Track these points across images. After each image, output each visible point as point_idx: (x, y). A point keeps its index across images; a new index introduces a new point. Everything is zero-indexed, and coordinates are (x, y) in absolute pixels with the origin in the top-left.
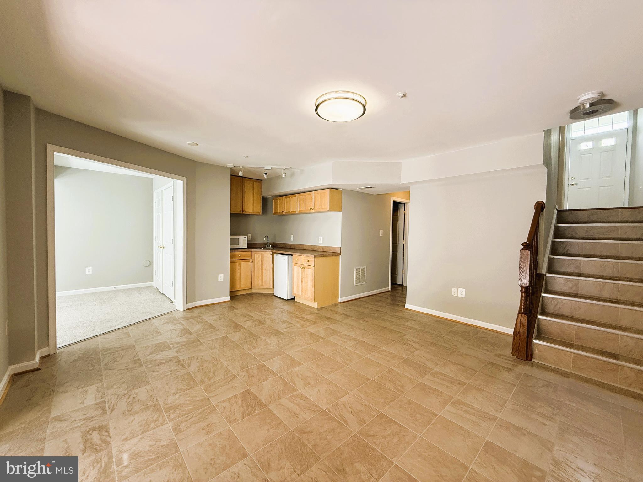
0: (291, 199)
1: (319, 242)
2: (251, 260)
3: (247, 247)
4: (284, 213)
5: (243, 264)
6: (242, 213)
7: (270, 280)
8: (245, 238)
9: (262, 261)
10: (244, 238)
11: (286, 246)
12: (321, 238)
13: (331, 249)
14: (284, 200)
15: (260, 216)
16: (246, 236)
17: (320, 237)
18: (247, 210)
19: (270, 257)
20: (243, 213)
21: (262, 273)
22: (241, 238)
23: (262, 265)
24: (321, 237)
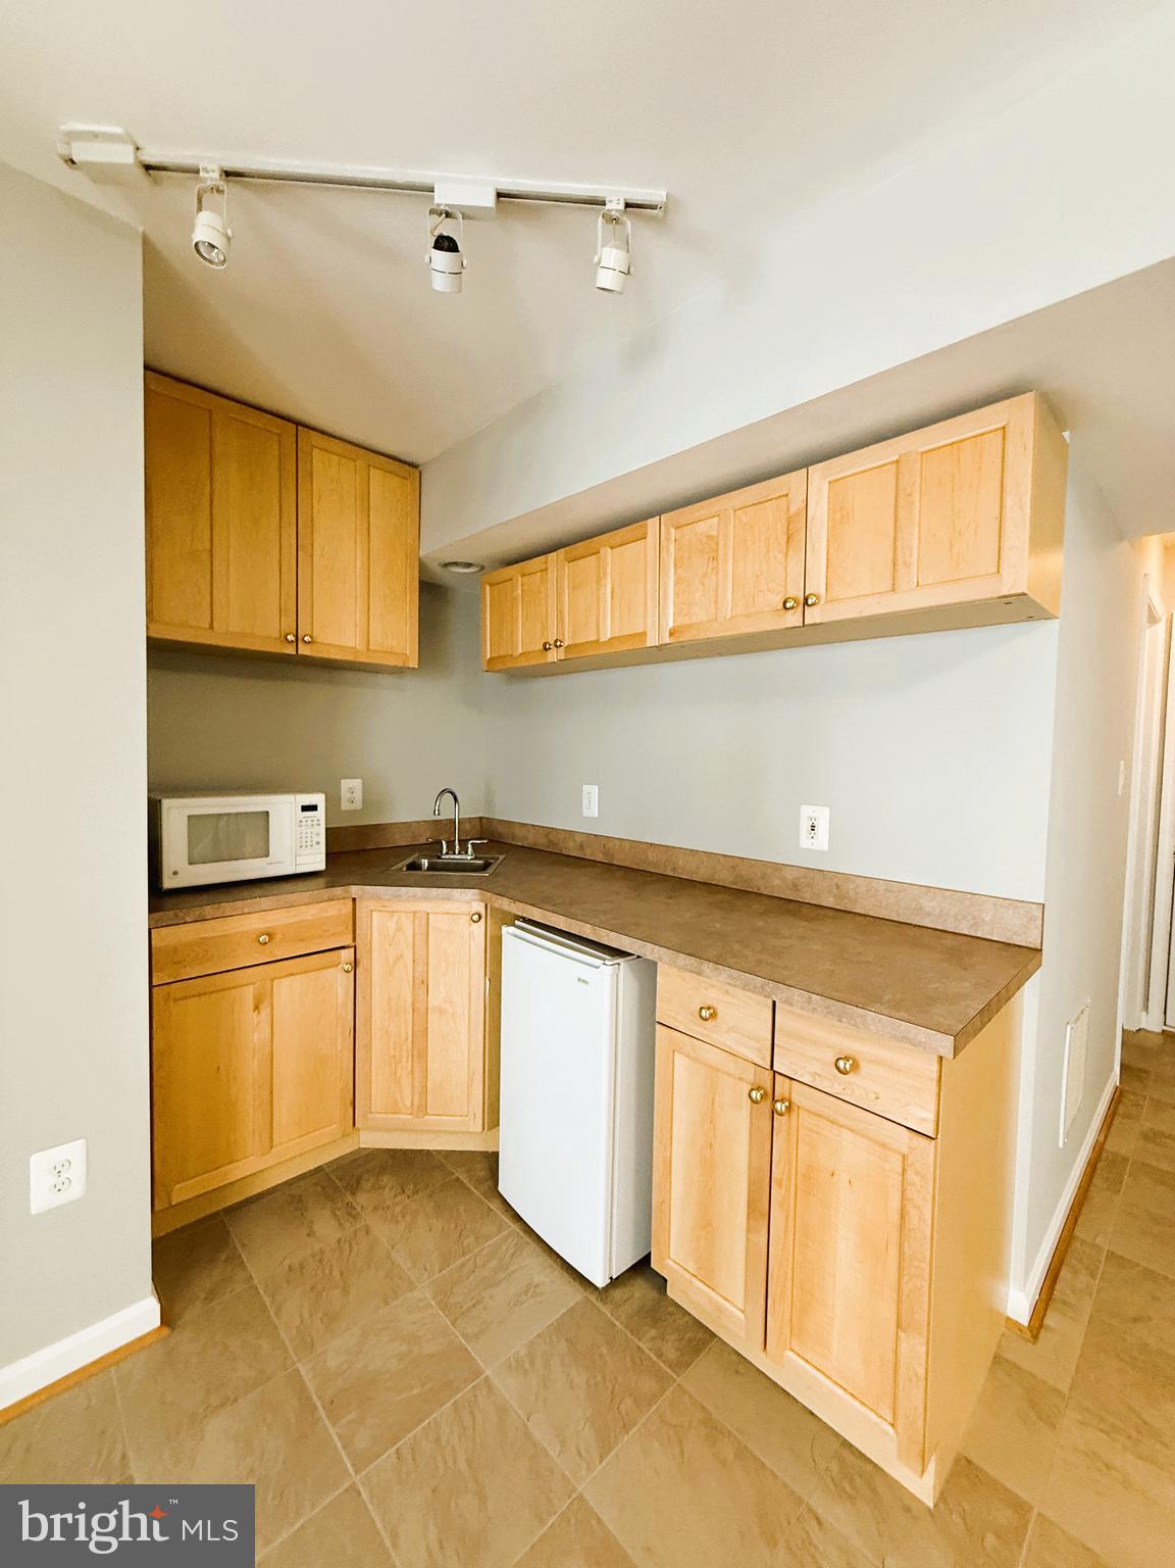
0: (613, 558)
1: (805, 842)
2: (347, 955)
3: (322, 866)
4: (553, 656)
5: (291, 991)
6: (291, 650)
7: (471, 1080)
8: (313, 808)
9: (422, 960)
10: (305, 808)
11: (551, 843)
12: (823, 816)
13: (928, 904)
14: (552, 574)
15: (409, 683)
16: (318, 799)
17: (807, 811)
18: (320, 637)
19: (471, 935)
20: (304, 650)
21: (421, 1034)
22: (283, 809)
23: (422, 984)
24: (826, 811)
